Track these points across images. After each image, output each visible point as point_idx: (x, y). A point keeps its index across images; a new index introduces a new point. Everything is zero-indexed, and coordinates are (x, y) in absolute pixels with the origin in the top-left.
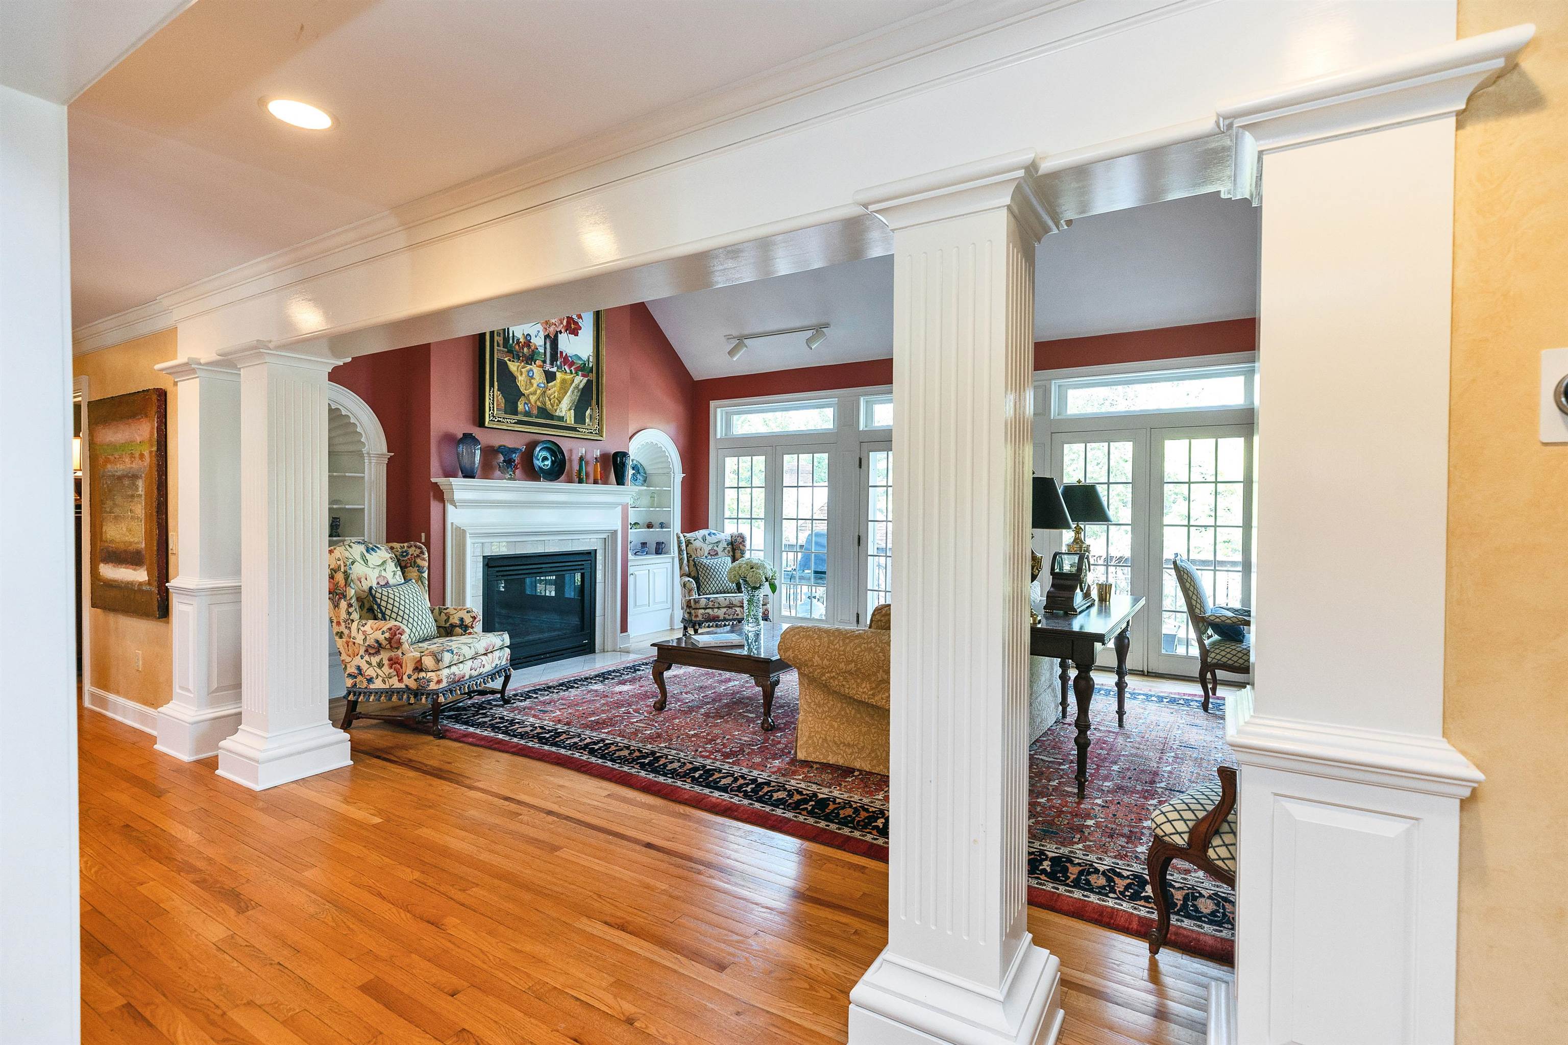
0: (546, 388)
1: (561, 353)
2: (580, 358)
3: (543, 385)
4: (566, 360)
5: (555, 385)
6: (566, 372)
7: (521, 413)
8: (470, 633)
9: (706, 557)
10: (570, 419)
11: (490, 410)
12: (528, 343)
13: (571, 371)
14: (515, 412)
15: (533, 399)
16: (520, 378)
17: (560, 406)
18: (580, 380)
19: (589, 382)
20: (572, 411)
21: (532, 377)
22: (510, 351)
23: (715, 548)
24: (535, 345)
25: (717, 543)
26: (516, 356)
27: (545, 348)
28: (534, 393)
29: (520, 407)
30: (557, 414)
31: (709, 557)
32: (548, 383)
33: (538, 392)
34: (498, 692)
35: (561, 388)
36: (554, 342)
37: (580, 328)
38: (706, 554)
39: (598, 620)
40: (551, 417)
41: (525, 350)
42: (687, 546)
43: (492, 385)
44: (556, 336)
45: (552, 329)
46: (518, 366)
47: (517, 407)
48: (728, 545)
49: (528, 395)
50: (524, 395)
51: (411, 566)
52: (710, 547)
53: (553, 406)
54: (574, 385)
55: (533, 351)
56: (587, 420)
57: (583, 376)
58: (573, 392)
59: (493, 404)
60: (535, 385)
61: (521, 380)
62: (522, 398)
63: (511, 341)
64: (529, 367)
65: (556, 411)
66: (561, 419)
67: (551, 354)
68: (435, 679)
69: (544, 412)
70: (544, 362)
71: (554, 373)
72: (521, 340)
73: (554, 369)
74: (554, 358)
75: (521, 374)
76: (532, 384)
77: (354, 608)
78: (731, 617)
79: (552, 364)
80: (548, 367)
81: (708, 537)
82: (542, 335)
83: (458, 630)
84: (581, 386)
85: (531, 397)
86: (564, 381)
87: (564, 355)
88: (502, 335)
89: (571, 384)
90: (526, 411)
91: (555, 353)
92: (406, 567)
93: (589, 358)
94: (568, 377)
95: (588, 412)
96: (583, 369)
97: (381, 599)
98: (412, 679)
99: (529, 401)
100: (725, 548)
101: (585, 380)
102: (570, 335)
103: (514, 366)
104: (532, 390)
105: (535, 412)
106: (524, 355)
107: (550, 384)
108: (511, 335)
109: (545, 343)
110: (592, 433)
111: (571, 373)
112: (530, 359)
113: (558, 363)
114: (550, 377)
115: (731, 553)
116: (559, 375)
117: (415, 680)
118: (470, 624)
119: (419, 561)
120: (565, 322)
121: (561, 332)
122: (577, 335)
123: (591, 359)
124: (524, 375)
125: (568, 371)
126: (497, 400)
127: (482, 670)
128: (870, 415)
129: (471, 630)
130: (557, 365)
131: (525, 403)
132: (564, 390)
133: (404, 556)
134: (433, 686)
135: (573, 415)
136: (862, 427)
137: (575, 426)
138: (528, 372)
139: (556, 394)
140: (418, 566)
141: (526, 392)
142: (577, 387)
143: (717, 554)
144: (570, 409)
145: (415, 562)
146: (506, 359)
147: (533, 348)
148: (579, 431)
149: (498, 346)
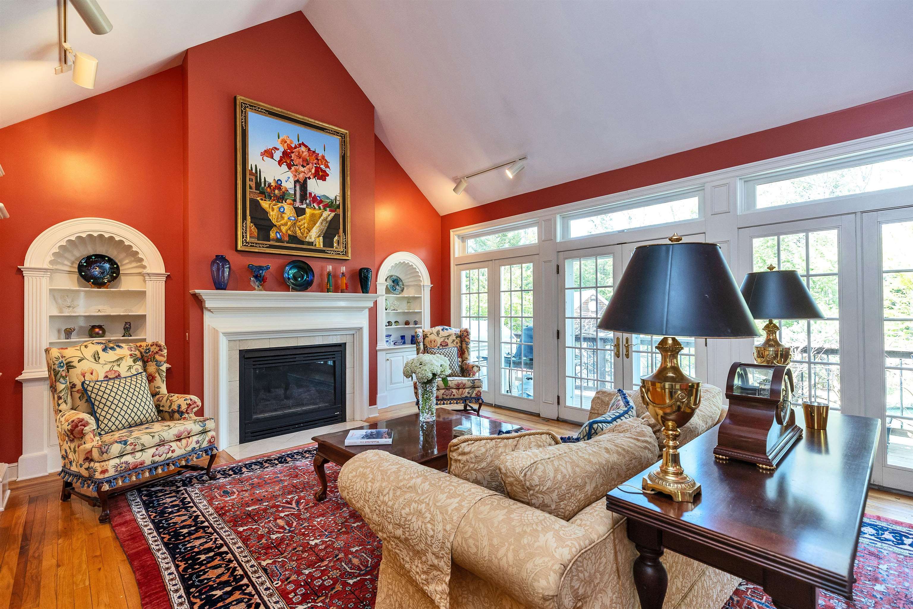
0: (296, 221)
1: (310, 194)
2: (328, 198)
3: (293, 218)
4: (314, 199)
5: (305, 219)
6: (315, 208)
7: (273, 240)
8: (185, 418)
9: (438, 347)
10: (319, 243)
11: (243, 238)
12: (279, 186)
13: (319, 207)
14: (268, 239)
15: (284, 229)
16: (271, 213)
17: (310, 234)
18: (328, 215)
19: (337, 217)
20: (321, 238)
21: (283, 212)
22: (262, 193)
23: (446, 340)
24: (286, 188)
25: (448, 336)
26: (269, 197)
27: (295, 191)
28: (286, 224)
29: (272, 235)
30: (307, 240)
31: (441, 347)
32: (298, 216)
33: (289, 223)
34: (205, 469)
35: (310, 220)
36: (304, 186)
37: (328, 175)
38: (438, 345)
39: (348, 396)
40: (302, 243)
41: (277, 192)
42: (424, 339)
43: (244, 218)
44: (305, 181)
45: (301, 176)
46: (270, 204)
47: (269, 235)
48: (456, 338)
49: (280, 226)
50: (276, 226)
51: (151, 361)
52: (442, 340)
53: (302, 234)
54: (322, 218)
55: (284, 192)
56: (335, 245)
57: (331, 211)
58: (322, 223)
59: (246, 233)
60: (286, 218)
61: (273, 215)
62: (274, 229)
63: (263, 185)
64: (280, 205)
65: (306, 237)
66: (311, 244)
67: (301, 195)
68: (99, 470)
69: (294, 239)
70: (295, 200)
71: (304, 210)
72: (272, 184)
73: (304, 206)
74: (303, 197)
75: (273, 210)
76: (283, 218)
77: (63, 400)
78: (448, 397)
79: (302, 202)
80: (298, 204)
81: (441, 332)
82: (292, 180)
83: (177, 415)
84: (329, 219)
85: (282, 227)
86: (313, 215)
87: (313, 195)
88: (254, 181)
89: (320, 217)
90: (277, 238)
91: (304, 194)
92: (147, 362)
93: (336, 197)
94: (317, 212)
95: (336, 238)
96: (330, 205)
97: (92, 392)
98: (83, 468)
99: (281, 231)
100: (454, 341)
101: (333, 214)
102: (318, 181)
103: (266, 204)
104: (282, 222)
105: (286, 239)
106: (275, 196)
107: (299, 218)
108: (263, 180)
109: (295, 187)
110: (339, 254)
111: (320, 209)
112: (282, 198)
113: (308, 201)
114: (300, 212)
115: (459, 344)
116: (308, 211)
117: (87, 469)
118: (185, 411)
119: (157, 357)
120: (313, 171)
121: (309, 178)
122: (324, 180)
123: (338, 198)
124: (275, 211)
125: (317, 207)
126: (251, 230)
127: (170, 455)
128: (566, 229)
129: (186, 415)
130: (306, 203)
131: (277, 232)
132: (313, 221)
133: (147, 353)
134: (98, 476)
135: (322, 241)
136: (559, 239)
137: (324, 249)
138: (280, 209)
139: (306, 225)
140: (157, 361)
141: (277, 224)
142: (325, 219)
143: (447, 345)
144: (319, 236)
145: (154, 358)
146: (258, 199)
147: (283, 190)
148: (327, 253)
149: (251, 188)
